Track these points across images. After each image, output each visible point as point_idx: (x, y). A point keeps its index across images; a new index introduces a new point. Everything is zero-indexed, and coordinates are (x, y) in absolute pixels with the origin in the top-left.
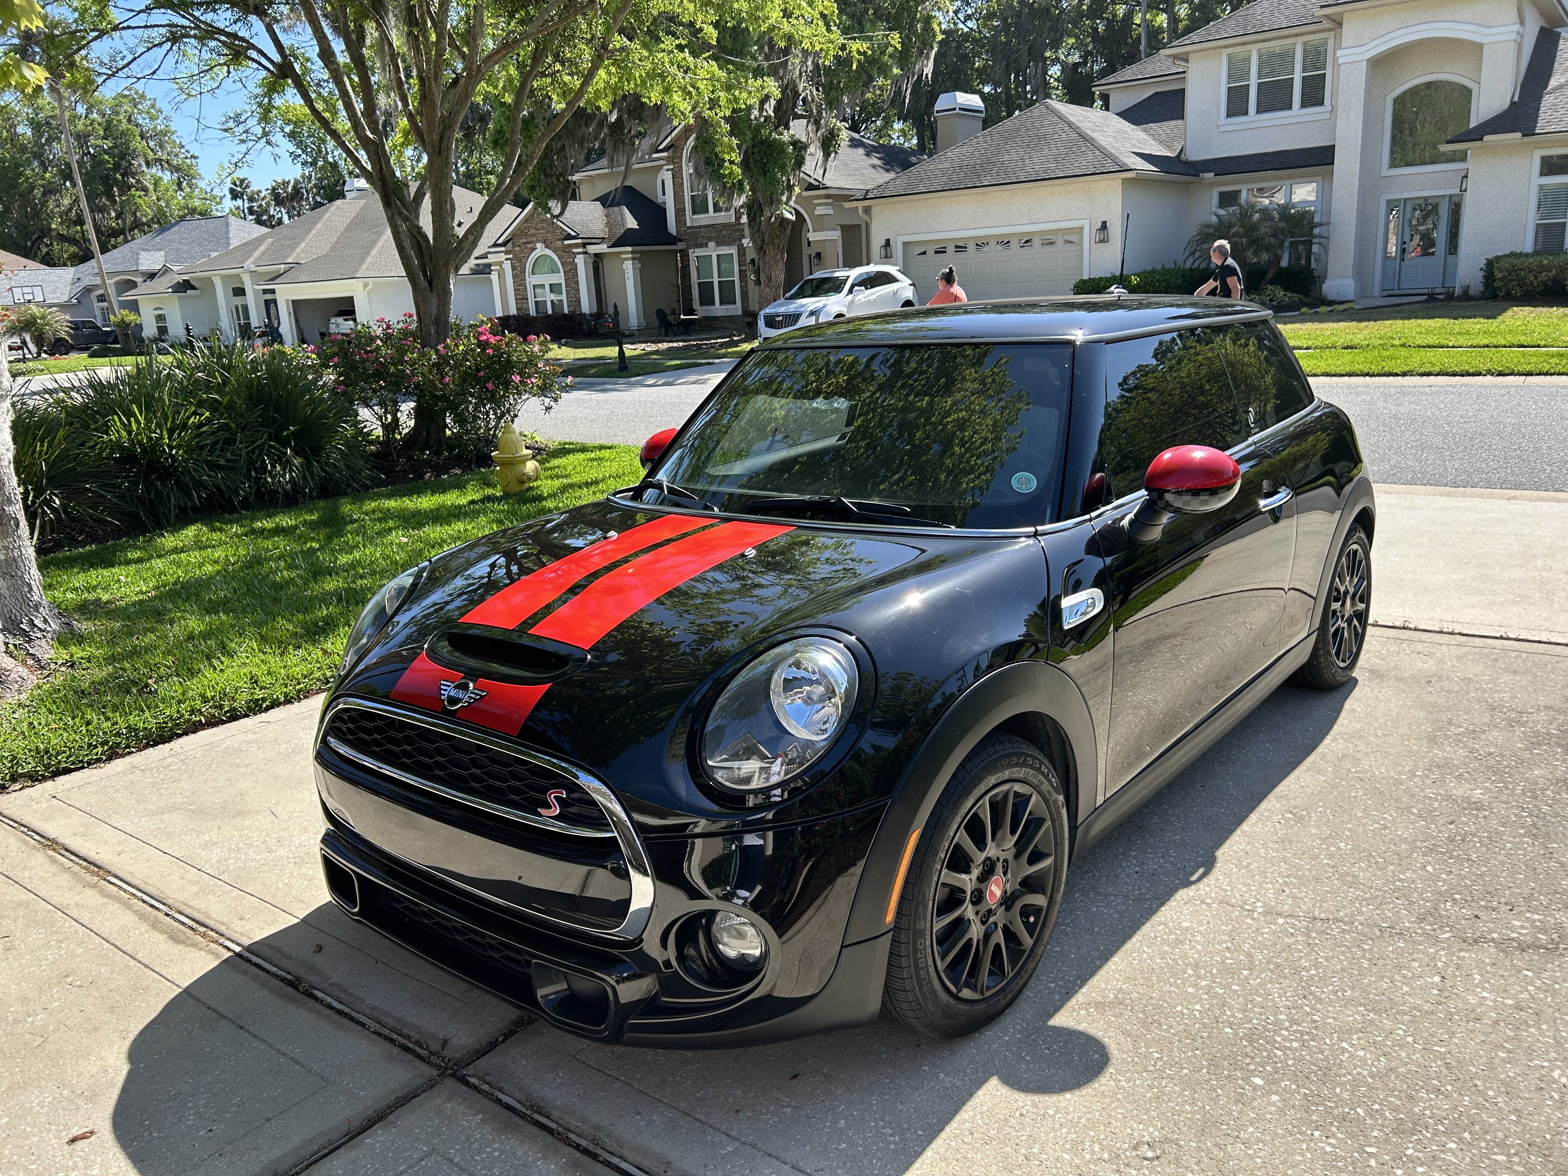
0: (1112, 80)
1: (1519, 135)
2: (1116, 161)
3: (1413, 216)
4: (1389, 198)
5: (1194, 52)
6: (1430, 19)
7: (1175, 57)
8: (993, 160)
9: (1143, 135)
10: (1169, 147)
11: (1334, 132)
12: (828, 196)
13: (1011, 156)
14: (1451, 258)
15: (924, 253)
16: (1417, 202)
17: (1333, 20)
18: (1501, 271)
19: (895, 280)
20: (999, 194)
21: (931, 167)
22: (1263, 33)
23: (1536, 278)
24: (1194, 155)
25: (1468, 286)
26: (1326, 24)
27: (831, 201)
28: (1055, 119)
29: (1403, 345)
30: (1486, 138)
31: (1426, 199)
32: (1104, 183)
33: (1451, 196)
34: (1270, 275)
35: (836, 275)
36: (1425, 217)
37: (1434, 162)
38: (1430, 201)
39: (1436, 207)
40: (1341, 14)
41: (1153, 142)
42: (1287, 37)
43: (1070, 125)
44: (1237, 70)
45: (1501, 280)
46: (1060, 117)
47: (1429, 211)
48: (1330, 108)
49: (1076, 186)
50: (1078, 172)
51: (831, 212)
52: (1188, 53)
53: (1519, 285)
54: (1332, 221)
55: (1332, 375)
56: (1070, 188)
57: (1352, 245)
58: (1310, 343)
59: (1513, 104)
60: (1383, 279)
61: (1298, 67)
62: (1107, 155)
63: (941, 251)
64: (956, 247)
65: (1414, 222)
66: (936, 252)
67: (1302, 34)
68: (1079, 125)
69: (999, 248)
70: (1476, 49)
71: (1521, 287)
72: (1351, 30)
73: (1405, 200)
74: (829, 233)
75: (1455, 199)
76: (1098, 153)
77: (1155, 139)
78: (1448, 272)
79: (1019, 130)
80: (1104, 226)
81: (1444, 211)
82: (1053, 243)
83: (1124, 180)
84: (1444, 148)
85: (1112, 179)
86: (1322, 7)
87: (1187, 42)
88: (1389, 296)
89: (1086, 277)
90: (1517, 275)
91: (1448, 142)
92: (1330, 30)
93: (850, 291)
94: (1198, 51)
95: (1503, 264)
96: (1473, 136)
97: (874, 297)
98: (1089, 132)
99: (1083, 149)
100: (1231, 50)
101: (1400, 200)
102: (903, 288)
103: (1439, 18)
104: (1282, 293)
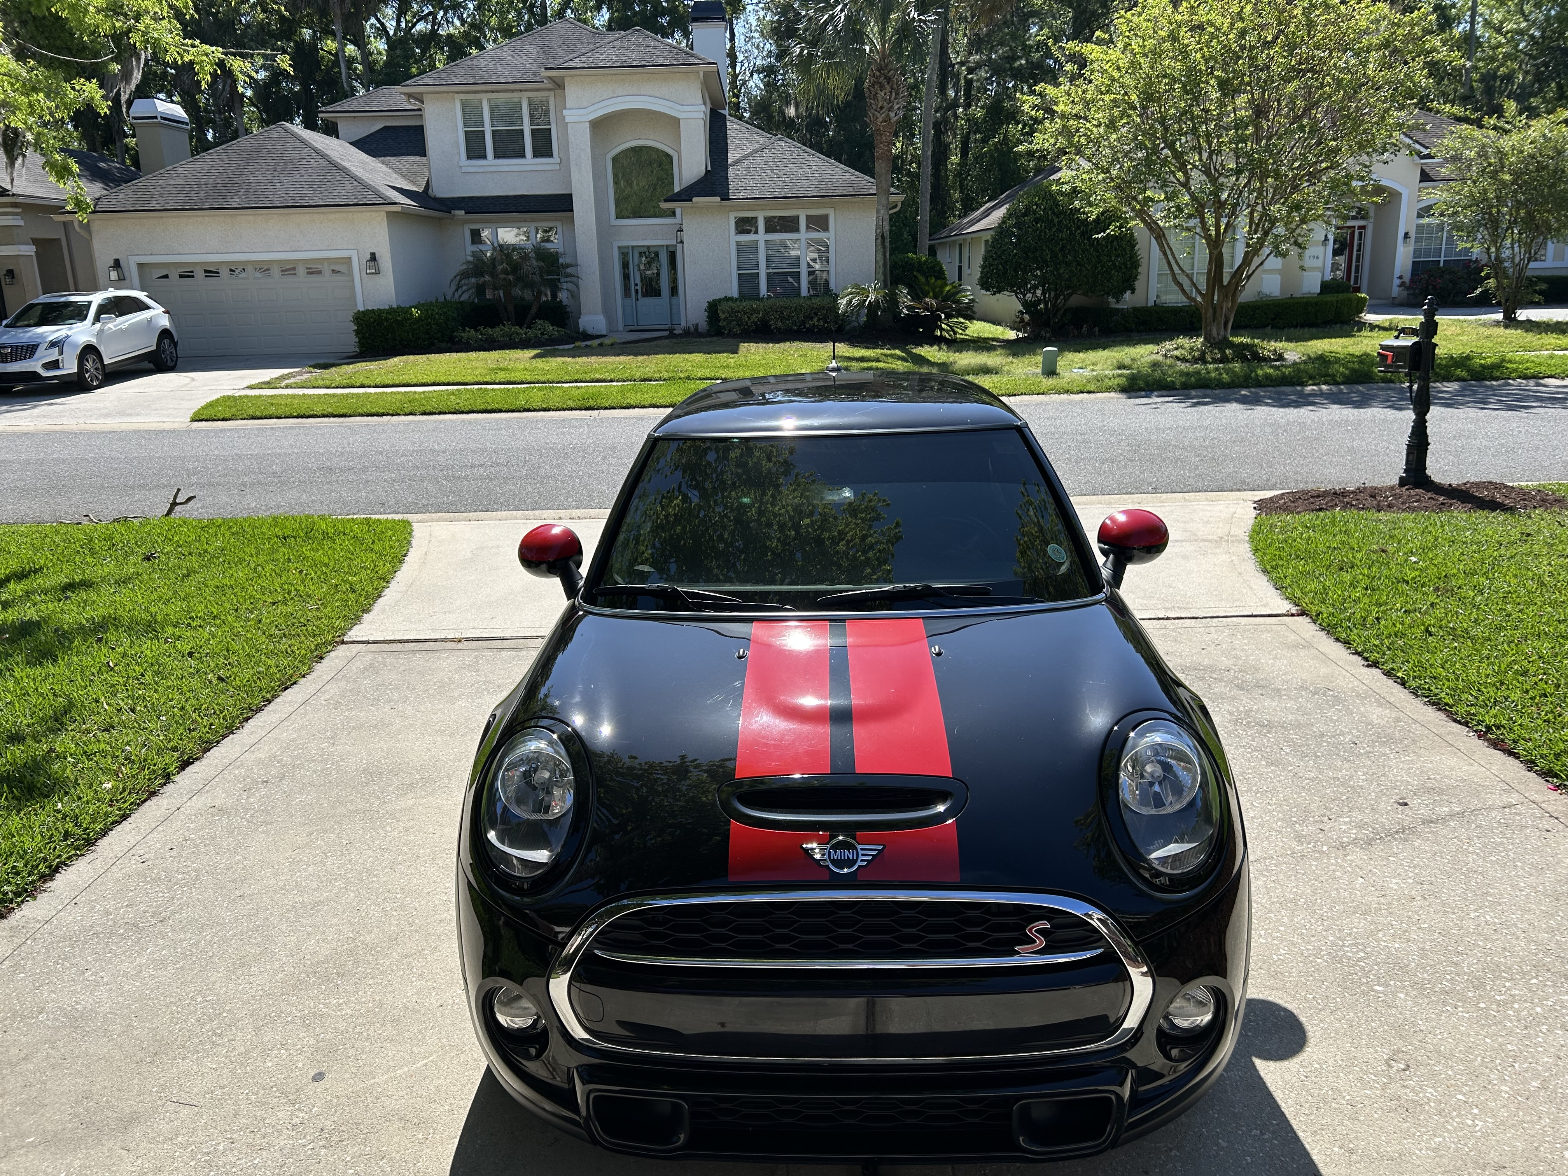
0: (339, 109)
1: (718, 199)
2: (378, 194)
3: (640, 261)
4: (620, 245)
5: (428, 93)
6: (636, 92)
7: (410, 96)
8: (237, 180)
9: (384, 168)
10: (413, 183)
11: (570, 183)
12: (15, 205)
13: (258, 178)
14: (674, 299)
15: (166, 276)
16: (642, 250)
17: (555, 82)
18: (724, 313)
19: (147, 307)
20: (251, 218)
21: (161, 182)
22: (492, 85)
23: (749, 319)
24: (440, 191)
25: (697, 325)
26: (547, 84)
27: (19, 210)
28: (298, 143)
29: (688, 378)
30: (695, 199)
31: (648, 247)
32: (368, 214)
33: (667, 246)
34: (534, 310)
35: (73, 299)
36: (649, 264)
37: (655, 216)
38: (652, 250)
39: (657, 254)
40: (563, 78)
41: (395, 175)
42: (513, 91)
43: (317, 152)
44: (471, 114)
45: (724, 320)
46: (303, 141)
47: (653, 258)
48: (558, 160)
49: (338, 215)
50: (338, 201)
51: (22, 223)
52: (422, 94)
53: (738, 324)
54: (579, 262)
55: (658, 407)
56: (332, 216)
57: (598, 285)
58: (612, 377)
59: (707, 172)
60: (624, 317)
61: (526, 120)
62: (366, 186)
63: (187, 275)
64: (206, 271)
65: (642, 267)
66: (181, 276)
67: (526, 90)
68: (327, 152)
69: (258, 275)
70: (674, 122)
71: (739, 326)
72: (573, 93)
73: (633, 247)
74: (22, 247)
75: (671, 249)
76: (356, 183)
77: (396, 172)
78: (673, 311)
79: (259, 151)
80: (373, 257)
81: (664, 258)
82: (320, 272)
83: (389, 214)
84: (664, 205)
85: (376, 211)
86: (546, 69)
87: (420, 83)
88: (631, 331)
89: (362, 309)
90: (736, 316)
91: (666, 201)
92: (550, 90)
93: (97, 319)
94: (432, 93)
95: (725, 306)
96: (684, 197)
97: (126, 325)
98: (339, 161)
99: (339, 178)
100: (463, 96)
101: (628, 247)
102: (158, 315)
103: (643, 93)
104: (551, 328)
